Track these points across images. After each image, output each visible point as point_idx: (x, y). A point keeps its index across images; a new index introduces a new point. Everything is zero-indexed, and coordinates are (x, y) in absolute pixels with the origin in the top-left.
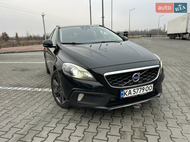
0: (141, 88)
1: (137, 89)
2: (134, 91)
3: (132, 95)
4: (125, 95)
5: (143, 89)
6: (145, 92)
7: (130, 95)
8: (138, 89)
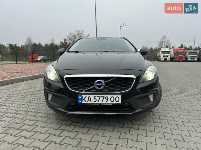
0: (104, 97)
1: (98, 97)
2: (94, 99)
3: (93, 102)
4: (84, 100)
5: (107, 98)
6: (109, 102)
7: (89, 102)
8: (100, 97)
